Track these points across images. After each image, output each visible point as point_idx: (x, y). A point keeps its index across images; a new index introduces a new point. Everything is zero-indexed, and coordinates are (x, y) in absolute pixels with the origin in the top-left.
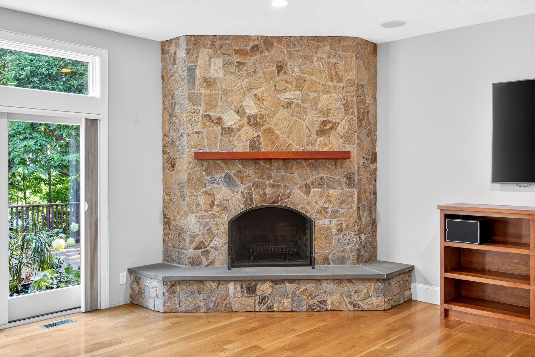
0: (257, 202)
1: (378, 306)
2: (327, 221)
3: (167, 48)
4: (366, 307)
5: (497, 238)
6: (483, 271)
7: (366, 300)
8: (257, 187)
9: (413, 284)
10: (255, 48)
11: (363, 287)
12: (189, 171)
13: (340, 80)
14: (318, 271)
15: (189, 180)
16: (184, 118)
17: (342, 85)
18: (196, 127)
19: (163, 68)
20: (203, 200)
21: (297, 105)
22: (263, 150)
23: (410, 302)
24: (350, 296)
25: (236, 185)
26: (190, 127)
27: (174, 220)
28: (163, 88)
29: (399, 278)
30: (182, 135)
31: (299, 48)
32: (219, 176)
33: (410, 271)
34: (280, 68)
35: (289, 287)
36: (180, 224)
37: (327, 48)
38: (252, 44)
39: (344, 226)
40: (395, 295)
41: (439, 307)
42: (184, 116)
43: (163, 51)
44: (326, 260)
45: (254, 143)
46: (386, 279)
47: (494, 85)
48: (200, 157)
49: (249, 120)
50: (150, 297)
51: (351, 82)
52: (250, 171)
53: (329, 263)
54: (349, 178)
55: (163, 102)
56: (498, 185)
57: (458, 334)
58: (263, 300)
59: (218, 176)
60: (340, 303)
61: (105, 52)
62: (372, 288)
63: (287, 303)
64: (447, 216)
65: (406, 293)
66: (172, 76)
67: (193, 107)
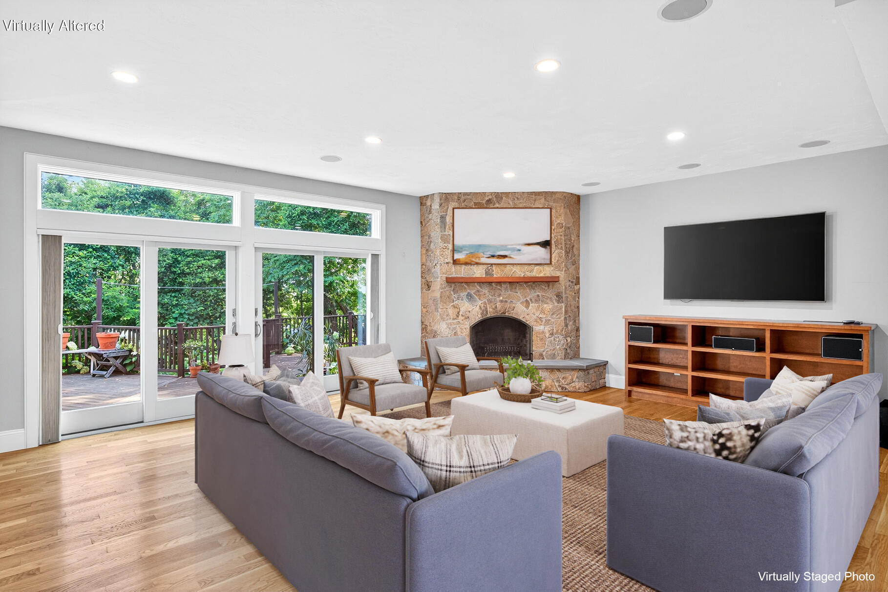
0: (491, 313)
1: (579, 389)
2: (542, 327)
3: (424, 202)
4: (571, 389)
5: (668, 340)
6: (657, 364)
7: (570, 385)
8: (491, 302)
9: (607, 375)
10: (489, 201)
11: (569, 375)
12: (441, 290)
14: (536, 363)
15: (441, 297)
16: (438, 253)
17: (553, 228)
18: (446, 260)
19: (422, 216)
20: (451, 312)
22: (495, 276)
23: (604, 387)
24: (558, 381)
25: (475, 301)
26: (442, 259)
27: (430, 326)
28: (421, 230)
29: (596, 370)
30: (436, 265)
31: (521, 201)
32: (464, 294)
33: (605, 365)
36: (435, 328)
37: (543, 200)
38: (487, 199)
39: (555, 331)
40: (593, 382)
41: (624, 391)
42: (438, 251)
43: (421, 204)
44: (541, 356)
45: (488, 271)
46: (586, 370)
47: (665, 228)
48: (450, 281)
50: (415, 380)
51: (560, 225)
52: (485, 290)
53: (543, 359)
54: (559, 296)
55: (421, 241)
56: (668, 301)
57: (636, 405)
59: (462, 294)
60: (552, 386)
61: (384, 207)
62: (576, 376)
64: (630, 323)
65: (602, 381)
66: (428, 222)
67: (445, 245)
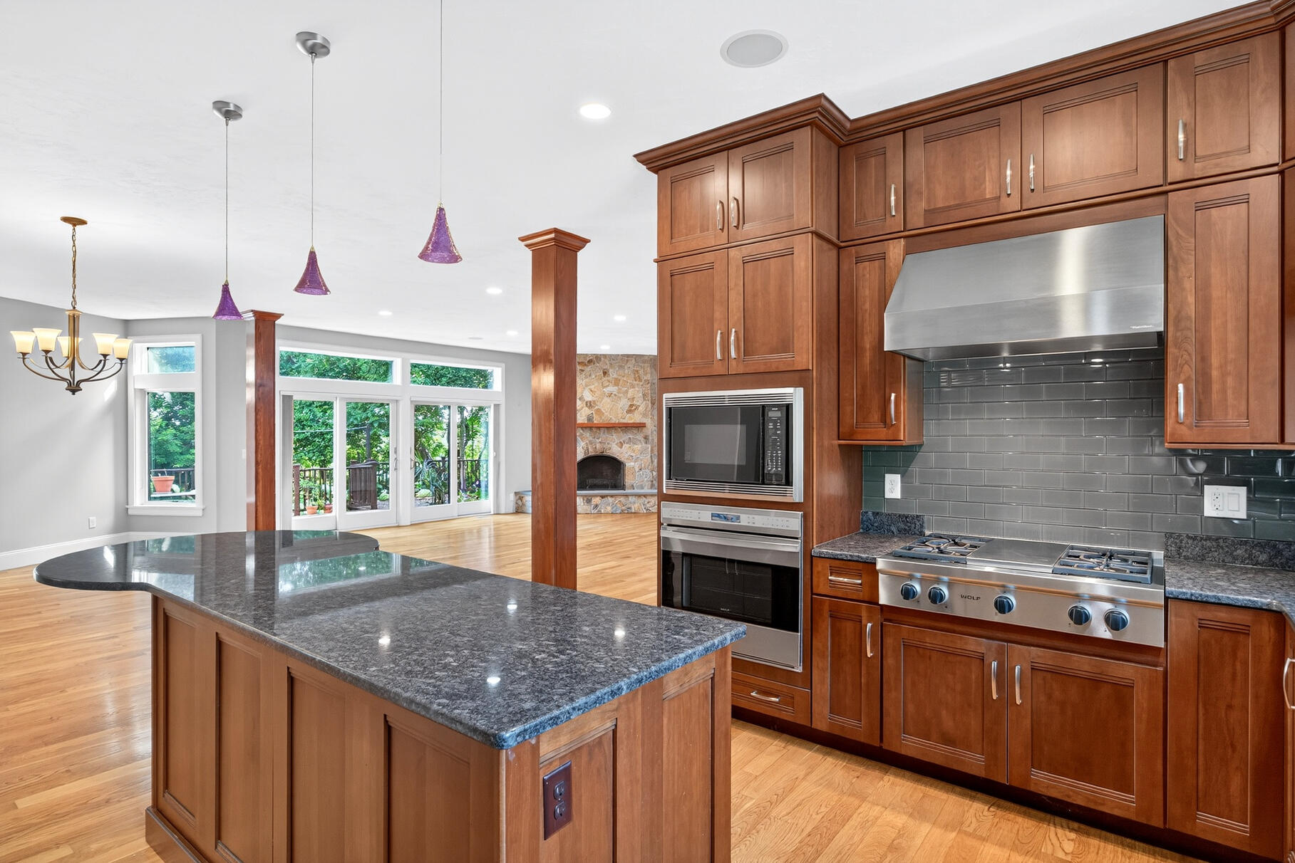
0: (591, 453)
2: (632, 464)
8: (592, 443)
10: (590, 361)
13: (640, 380)
14: (628, 491)
17: (641, 383)
21: (615, 395)
22: (595, 422)
34: (605, 373)
35: (610, 500)
39: (643, 466)
44: (633, 487)
45: (590, 418)
49: (587, 405)
51: (647, 382)
52: (588, 433)
53: (634, 489)
54: (646, 438)
58: (596, 506)
60: (639, 508)
61: (504, 365)
63: (609, 509)
